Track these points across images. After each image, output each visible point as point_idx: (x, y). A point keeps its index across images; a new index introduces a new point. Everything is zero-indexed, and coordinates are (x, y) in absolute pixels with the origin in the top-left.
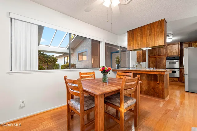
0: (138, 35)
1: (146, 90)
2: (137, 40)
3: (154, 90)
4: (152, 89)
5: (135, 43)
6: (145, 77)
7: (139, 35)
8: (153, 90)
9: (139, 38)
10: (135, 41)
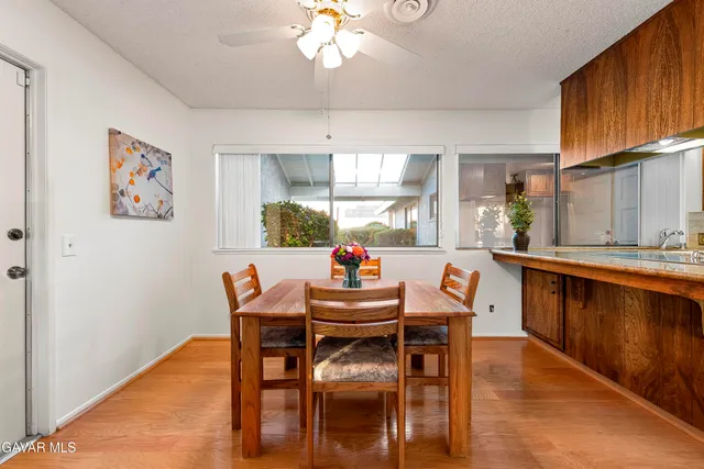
0: (606, 85)
1: (643, 373)
2: (600, 112)
3: (689, 386)
4: (677, 377)
5: (590, 131)
6: (636, 303)
7: (609, 84)
8: (683, 386)
9: (608, 101)
10: (590, 124)
